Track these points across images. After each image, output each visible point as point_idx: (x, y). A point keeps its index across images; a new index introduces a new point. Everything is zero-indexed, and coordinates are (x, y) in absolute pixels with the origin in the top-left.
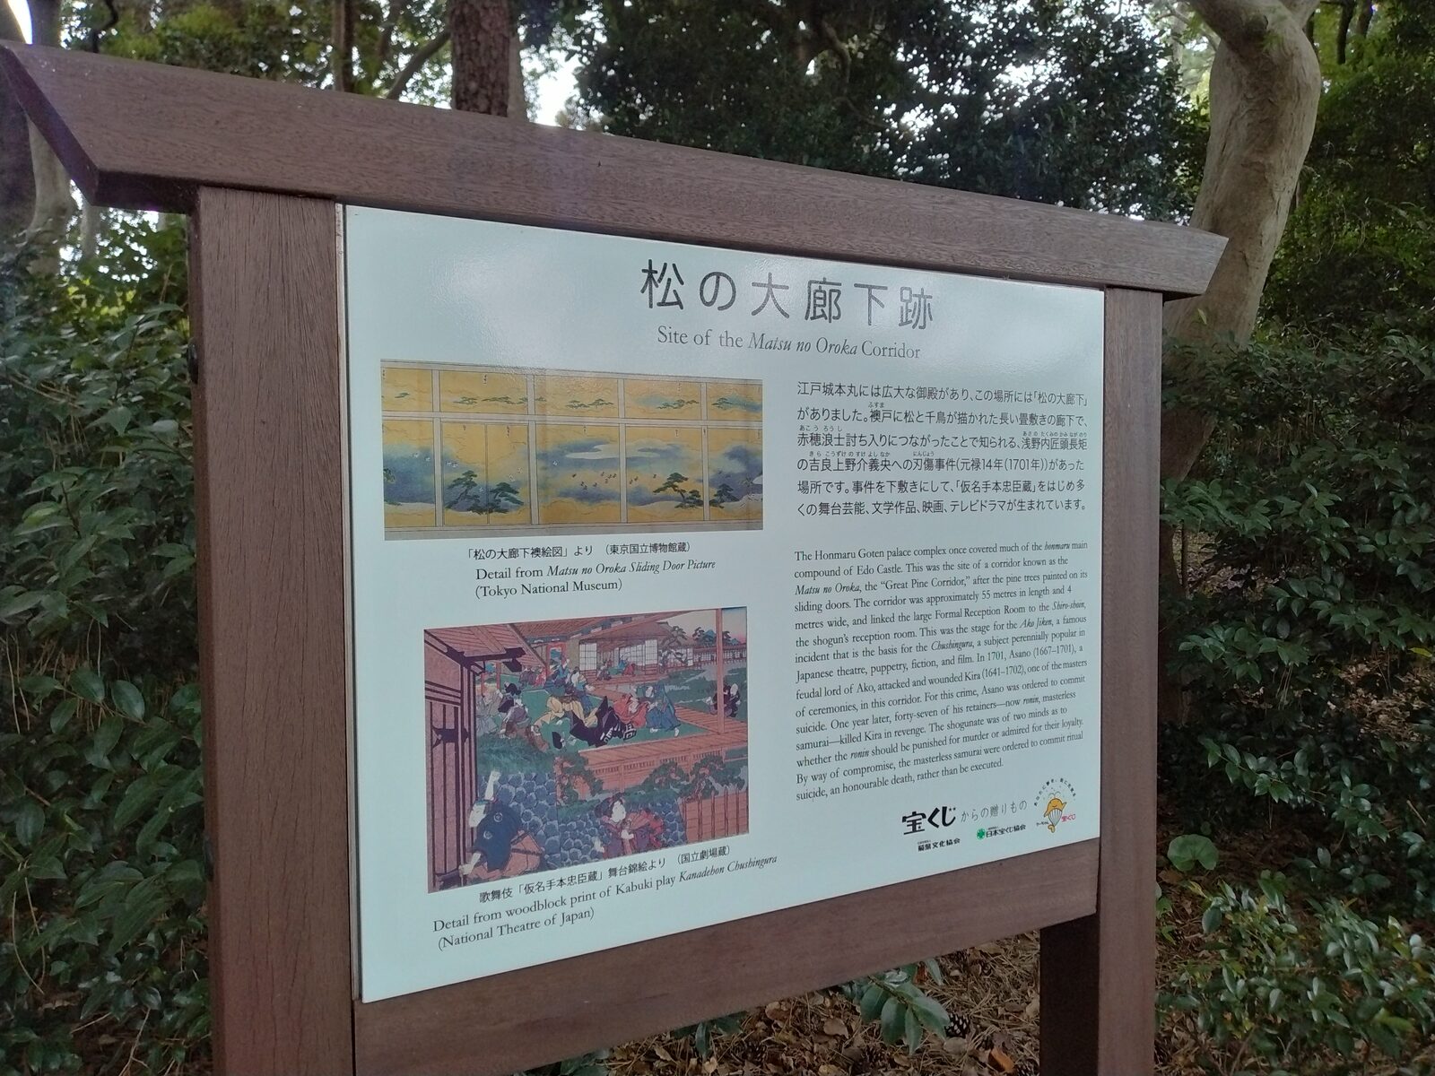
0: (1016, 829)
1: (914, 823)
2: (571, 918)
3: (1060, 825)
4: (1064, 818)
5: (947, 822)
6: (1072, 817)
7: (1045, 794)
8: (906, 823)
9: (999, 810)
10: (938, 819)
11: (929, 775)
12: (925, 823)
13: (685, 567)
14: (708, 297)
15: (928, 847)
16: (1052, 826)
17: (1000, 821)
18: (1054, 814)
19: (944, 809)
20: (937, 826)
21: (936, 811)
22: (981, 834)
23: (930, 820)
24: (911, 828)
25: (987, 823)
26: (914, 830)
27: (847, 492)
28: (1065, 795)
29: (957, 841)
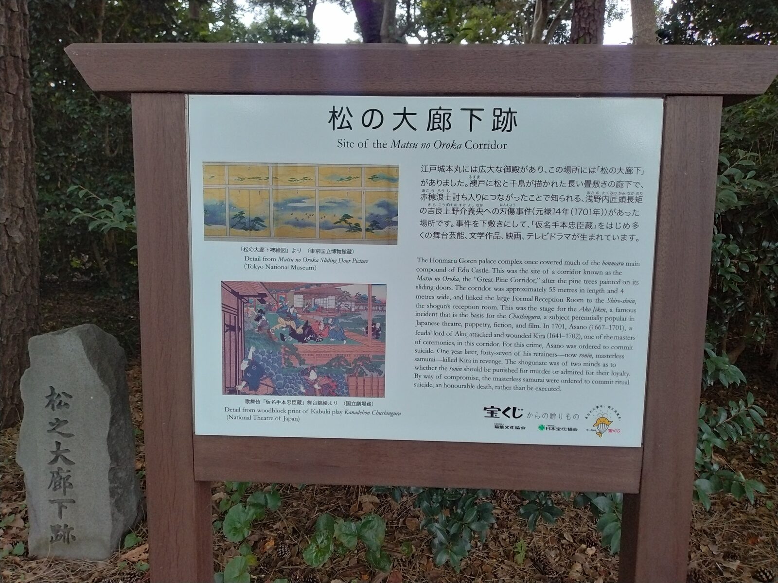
0: (570, 429)
1: (492, 413)
2: (288, 419)
3: (606, 434)
4: (610, 431)
5: (516, 416)
6: (618, 431)
7: (594, 413)
8: (486, 412)
9: (557, 416)
10: (509, 413)
11: (503, 387)
12: (500, 414)
13: (351, 261)
14: (367, 122)
15: (502, 427)
16: (600, 433)
17: (557, 423)
18: (602, 427)
19: (514, 409)
20: (509, 417)
21: (508, 409)
22: (542, 427)
23: (504, 413)
24: (490, 415)
25: (546, 422)
26: (492, 416)
27: (452, 226)
28: (611, 416)
29: (523, 428)
